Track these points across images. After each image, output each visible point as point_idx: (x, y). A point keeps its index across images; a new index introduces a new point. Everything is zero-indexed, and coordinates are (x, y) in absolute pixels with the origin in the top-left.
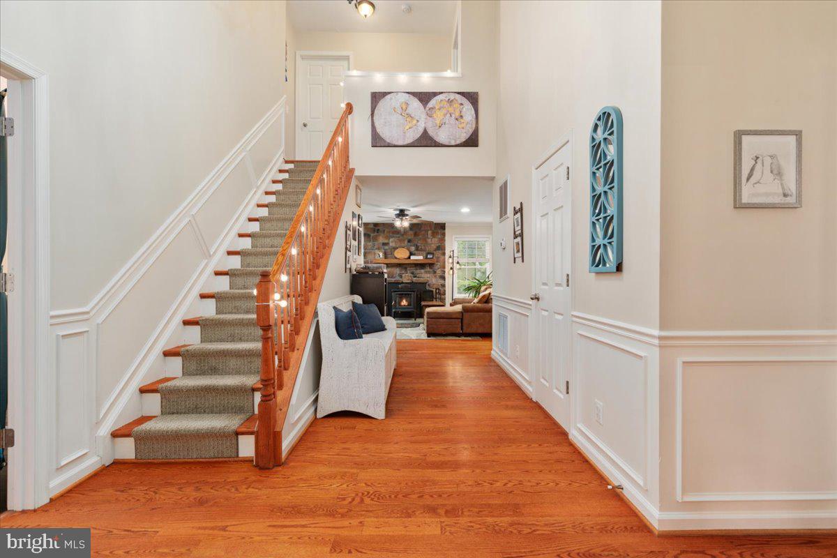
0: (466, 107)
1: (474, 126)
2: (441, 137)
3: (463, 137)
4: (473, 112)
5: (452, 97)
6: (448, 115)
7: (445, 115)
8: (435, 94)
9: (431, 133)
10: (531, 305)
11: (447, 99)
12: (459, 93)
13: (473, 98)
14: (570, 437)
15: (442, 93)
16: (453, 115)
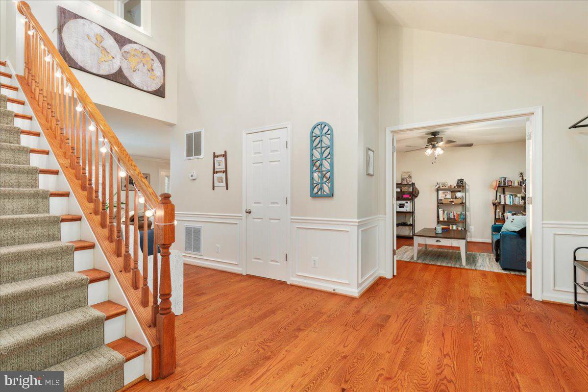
0: (157, 64)
1: (162, 81)
2: (135, 79)
3: (154, 87)
4: (162, 70)
5: (145, 50)
6: (142, 64)
7: (139, 63)
8: (130, 42)
9: (126, 72)
10: (241, 217)
11: (141, 51)
12: (150, 50)
13: (162, 59)
14: (288, 283)
15: (136, 43)
16: (146, 66)
